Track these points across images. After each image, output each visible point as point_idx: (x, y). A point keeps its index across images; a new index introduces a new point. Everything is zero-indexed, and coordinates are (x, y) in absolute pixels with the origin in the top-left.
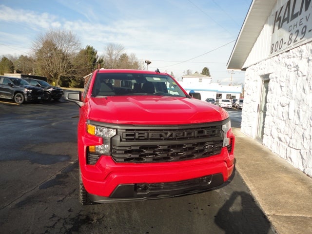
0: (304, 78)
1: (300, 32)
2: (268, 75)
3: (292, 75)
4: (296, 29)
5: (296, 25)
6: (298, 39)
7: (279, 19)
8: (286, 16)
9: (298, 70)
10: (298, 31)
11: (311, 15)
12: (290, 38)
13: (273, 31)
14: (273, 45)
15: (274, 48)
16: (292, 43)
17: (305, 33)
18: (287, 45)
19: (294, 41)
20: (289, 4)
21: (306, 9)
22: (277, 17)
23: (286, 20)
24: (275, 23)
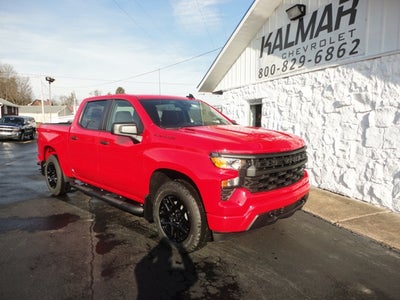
0: (310, 104)
1: (298, 60)
2: (261, 100)
3: (295, 101)
4: (292, 57)
5: (292, 53)
6: (296, 66)
7: (268, 44)
8: (278, 43)
9: (301, 96)
10: (295, 60)
11: (309, 47)
12: (285, 66)
13: (260, 56)
14: (262, 70)
15: (263, 73)
16: (288, 70)
17: (303, 62)
18: (281, 71)
19: (291, 69)
20: (280, 31)
21: (303, 40)
22: (265, 43)
23: (278, 47)
24: (262, 48)
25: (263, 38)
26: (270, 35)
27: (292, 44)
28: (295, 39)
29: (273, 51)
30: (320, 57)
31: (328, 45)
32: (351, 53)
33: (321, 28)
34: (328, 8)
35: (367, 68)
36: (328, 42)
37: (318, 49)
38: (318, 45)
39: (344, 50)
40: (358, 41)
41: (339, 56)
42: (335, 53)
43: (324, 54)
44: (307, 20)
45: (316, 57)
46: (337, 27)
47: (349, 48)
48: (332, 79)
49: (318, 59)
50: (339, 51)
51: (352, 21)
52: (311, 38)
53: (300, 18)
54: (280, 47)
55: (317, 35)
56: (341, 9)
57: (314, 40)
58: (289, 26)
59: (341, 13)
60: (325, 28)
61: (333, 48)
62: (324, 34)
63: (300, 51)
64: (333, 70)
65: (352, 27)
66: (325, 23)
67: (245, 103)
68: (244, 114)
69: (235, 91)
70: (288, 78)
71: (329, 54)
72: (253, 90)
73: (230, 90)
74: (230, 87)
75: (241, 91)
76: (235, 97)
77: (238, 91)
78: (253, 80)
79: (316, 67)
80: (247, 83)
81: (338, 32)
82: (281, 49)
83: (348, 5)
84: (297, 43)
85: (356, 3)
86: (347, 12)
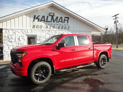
5: (50, 24)
10: (51, 26)
11: (56, 25)
12: (47, 27)
13: (33, 21)
14: (35, 26)
15: (35, 27)
16: (48, 28)
17: (54, 28)
18: (45, 28)
19: (49, 28)
20: (44, 17)
21: (54, 22)
22: (36, 18)
23: (43, 21)
24: (34, 19)
25: (35, 16)
26: (39, 16)
27: (49, 22)
28: (50, 21)
29: (40, 21)
31: (62, 26)
33: (59, 21)
34: (61, 18)
36: (62, 25)
37: (59, 26)
38: (59, 25)
40: (69, 27)
43: (61, 27)
44: (55, 18)
45: (58, 27)
46: (64, 22)
47: (67, 28)
48: (64, 33)
49: (59, 28)
50: (65, 28)
51: (68, 23)
52: (56, 22)
53: (52, 17)
54: (44, 21)
55: (58, 22)
56: (65, 19)
57: (57, 23)
58: (48, 17)
59: (65, 20)
60: (60, 21)
62: (60, 23)
63: (53, 24)
65: (67, 24)
66: (61, 20)
67: (25, 36)
68: (24, 40)
69: (16, 30)
70: (49, 31)
71: (62, 28)
72: (31, 32)
73: (12, 29)
74: (10, 28)
75: (21, 31)
76: (17, 33)
77: (18, 30)
78: (28, 28)
79: (59, 30)
80: (24, 28)
81: (64, 24)
82: (44, 22)
83: (67, 19)
84: (51, 22)
85: (68, 19)
86: (66, 20)
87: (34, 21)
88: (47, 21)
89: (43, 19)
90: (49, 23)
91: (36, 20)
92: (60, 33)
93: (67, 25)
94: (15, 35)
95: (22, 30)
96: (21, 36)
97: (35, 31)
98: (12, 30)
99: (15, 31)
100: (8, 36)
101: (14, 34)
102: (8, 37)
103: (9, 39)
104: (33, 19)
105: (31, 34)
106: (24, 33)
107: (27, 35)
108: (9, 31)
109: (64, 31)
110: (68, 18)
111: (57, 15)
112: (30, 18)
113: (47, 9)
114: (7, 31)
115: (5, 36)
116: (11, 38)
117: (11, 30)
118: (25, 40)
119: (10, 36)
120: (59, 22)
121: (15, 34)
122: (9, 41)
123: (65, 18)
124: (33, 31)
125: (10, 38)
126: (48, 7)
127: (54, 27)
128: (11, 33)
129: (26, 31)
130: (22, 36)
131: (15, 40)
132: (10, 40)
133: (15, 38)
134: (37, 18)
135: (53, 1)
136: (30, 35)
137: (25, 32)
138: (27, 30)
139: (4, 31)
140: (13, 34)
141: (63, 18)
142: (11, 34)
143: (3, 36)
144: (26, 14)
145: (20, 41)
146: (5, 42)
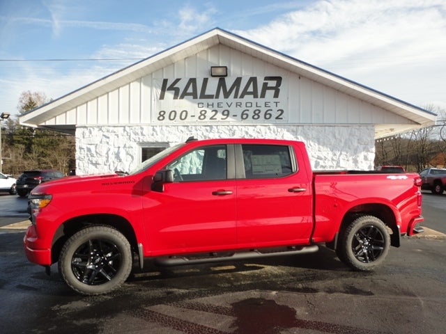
1: (220, 112)
4: (211, 108)
5: (213, 105)
10: (216, 111)
11: (234, 105)
12: (203, 114)
13: (159, 97)
14: (165, 112)
15: (167, 116)
16: (207, 119)
17: (228, 115)
18: (196, 118)
19: (211, 118)
20: (193, 81)
21: (227, 95)
22: (168, 86)
23: (190, 94)
24: (163, 89)
25: (165, 81)
26: (178, 80)
27: (211, 97)
28: (214, 93)
29: (182, 97)
30: (247, 115)
31: (254, 108)
32: (277, 118)
33: (245, 93)
35: (293, 131)
36: (254, 105)
37: (244, 108)
38: (244, 105)
39: (271, 115)
40: (282, 111)
41: (265, 118)
42: (262, 115)
43: (251, 114)
44: (229, 82)
45: (243, 114)
46: (263, 96)
47: (275, 114)
48: (264, 134)
49: (244, 116)
50: (266, 114)
52: (236, 97)
53: (222, 79)
54: (194, 95)
55: (242, 97)
57: (238, 100)
58: (206, 81)
59: (265, 87)
61: (260, 111)
62: (249, 98)
63: (222, 105)
64: (264, 127)
65: (276, 100)
66: (251, 89)
67: (135, 145)
68: (132, 157)
69: (111, 129)
70: (211, 127)
71: (256, 115)
72: (151, 132)
73: (98, 127)
74: (94, 123)
75: (124, 130)
76: (112, 136)
77: (115, 129)
78: (146, 120)
79: (243, 123)
80: (132, 122)
81: (263, 100)
82: (195, 97)
83: (272, 83)
84: (217, 96)
85: (279, 84)
86: (271, 88)
87: (162, 97)
88: (203, 96)
89: (190, 90)
90: (210, 101)
91: (169, 95)
92: (247, 133)
93: (273, 106)
94: (108, 143)
95: (127, 129)
96: (125, 146)
97: (164, 128)
98: (100, 128)
99: (108, 131)
100: (89, 146)
101: (105, 140)
102: (89, 150)
103: (92, 156)
104: (160, 91)
105: (151, 139)
106: (133, 136)
107: (140, 144)
108: (90, 132)
109: (263, 128)
110: (279, 79)
111: (238, 70)
112: (151, 87)
113: (204, 56)
114: (87, 132)
115: (81, 148)
116: (97, 152)
117: (96, 129)
118: (135, 160)
119: (93, 148)
120: (246, 96)
121: (108, 140)
122: (92, 163)
123: (267, 78)
124: (158, 129)
125: (93, 152)
126: (207, 49)
127: (226, 113)
128: (97, 136)
129: (139, 131)
130: (127, 146)
131: (108, 157)
132: (94, 160)
133: (107, 153)
134: (171, 88)
135: (217, 28)
136: (148, 143)
137: (136, 134)
138: (142, 129)
139: (78, 132)
140: (101, 142)
141: (260, 82)
142: (97, 141)
143: (77, 148)
144: (141, 78)
145: (120, 161)
146: (81, 164)
